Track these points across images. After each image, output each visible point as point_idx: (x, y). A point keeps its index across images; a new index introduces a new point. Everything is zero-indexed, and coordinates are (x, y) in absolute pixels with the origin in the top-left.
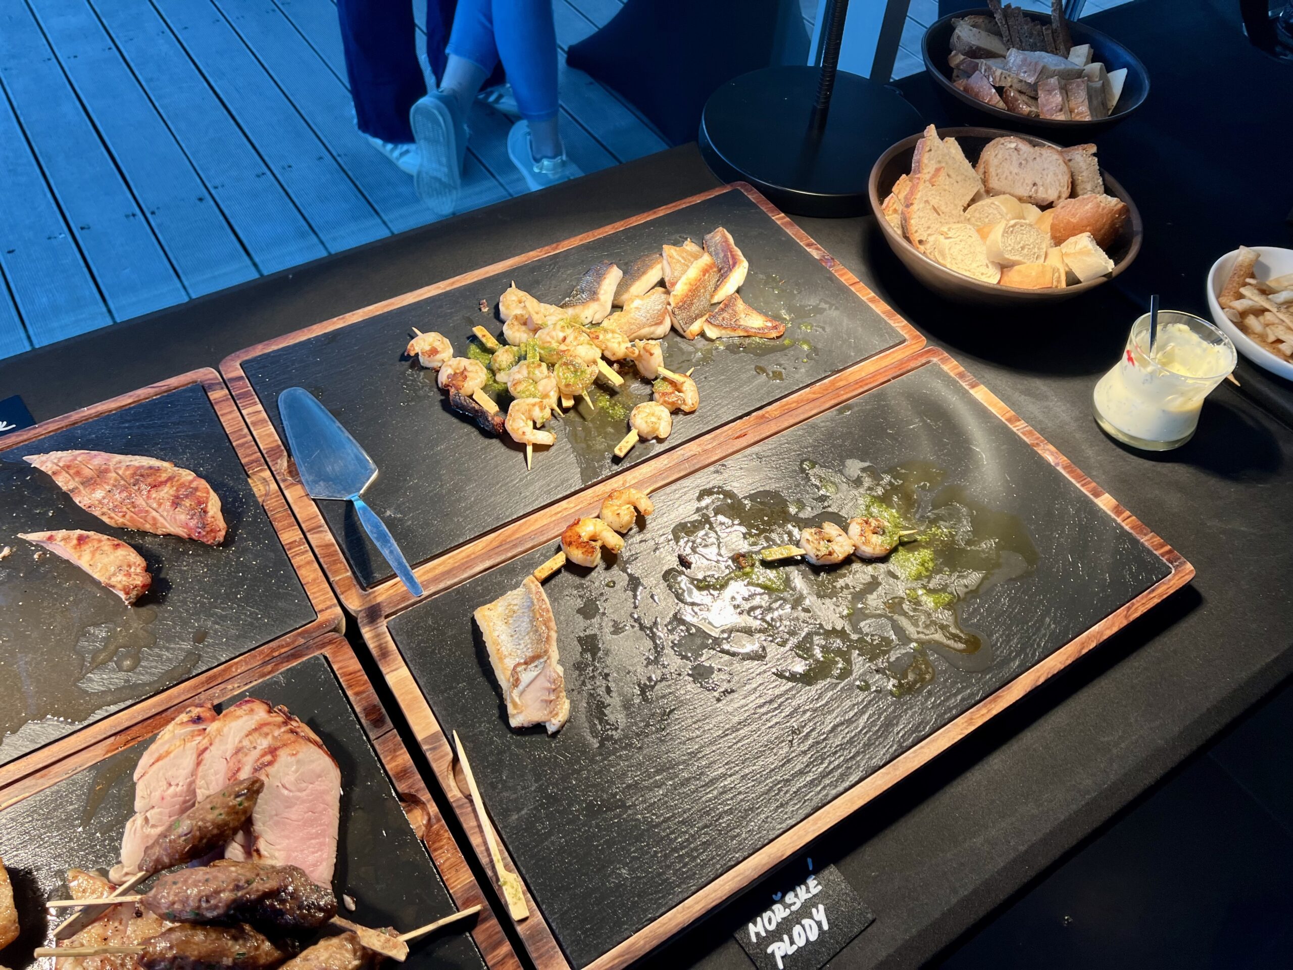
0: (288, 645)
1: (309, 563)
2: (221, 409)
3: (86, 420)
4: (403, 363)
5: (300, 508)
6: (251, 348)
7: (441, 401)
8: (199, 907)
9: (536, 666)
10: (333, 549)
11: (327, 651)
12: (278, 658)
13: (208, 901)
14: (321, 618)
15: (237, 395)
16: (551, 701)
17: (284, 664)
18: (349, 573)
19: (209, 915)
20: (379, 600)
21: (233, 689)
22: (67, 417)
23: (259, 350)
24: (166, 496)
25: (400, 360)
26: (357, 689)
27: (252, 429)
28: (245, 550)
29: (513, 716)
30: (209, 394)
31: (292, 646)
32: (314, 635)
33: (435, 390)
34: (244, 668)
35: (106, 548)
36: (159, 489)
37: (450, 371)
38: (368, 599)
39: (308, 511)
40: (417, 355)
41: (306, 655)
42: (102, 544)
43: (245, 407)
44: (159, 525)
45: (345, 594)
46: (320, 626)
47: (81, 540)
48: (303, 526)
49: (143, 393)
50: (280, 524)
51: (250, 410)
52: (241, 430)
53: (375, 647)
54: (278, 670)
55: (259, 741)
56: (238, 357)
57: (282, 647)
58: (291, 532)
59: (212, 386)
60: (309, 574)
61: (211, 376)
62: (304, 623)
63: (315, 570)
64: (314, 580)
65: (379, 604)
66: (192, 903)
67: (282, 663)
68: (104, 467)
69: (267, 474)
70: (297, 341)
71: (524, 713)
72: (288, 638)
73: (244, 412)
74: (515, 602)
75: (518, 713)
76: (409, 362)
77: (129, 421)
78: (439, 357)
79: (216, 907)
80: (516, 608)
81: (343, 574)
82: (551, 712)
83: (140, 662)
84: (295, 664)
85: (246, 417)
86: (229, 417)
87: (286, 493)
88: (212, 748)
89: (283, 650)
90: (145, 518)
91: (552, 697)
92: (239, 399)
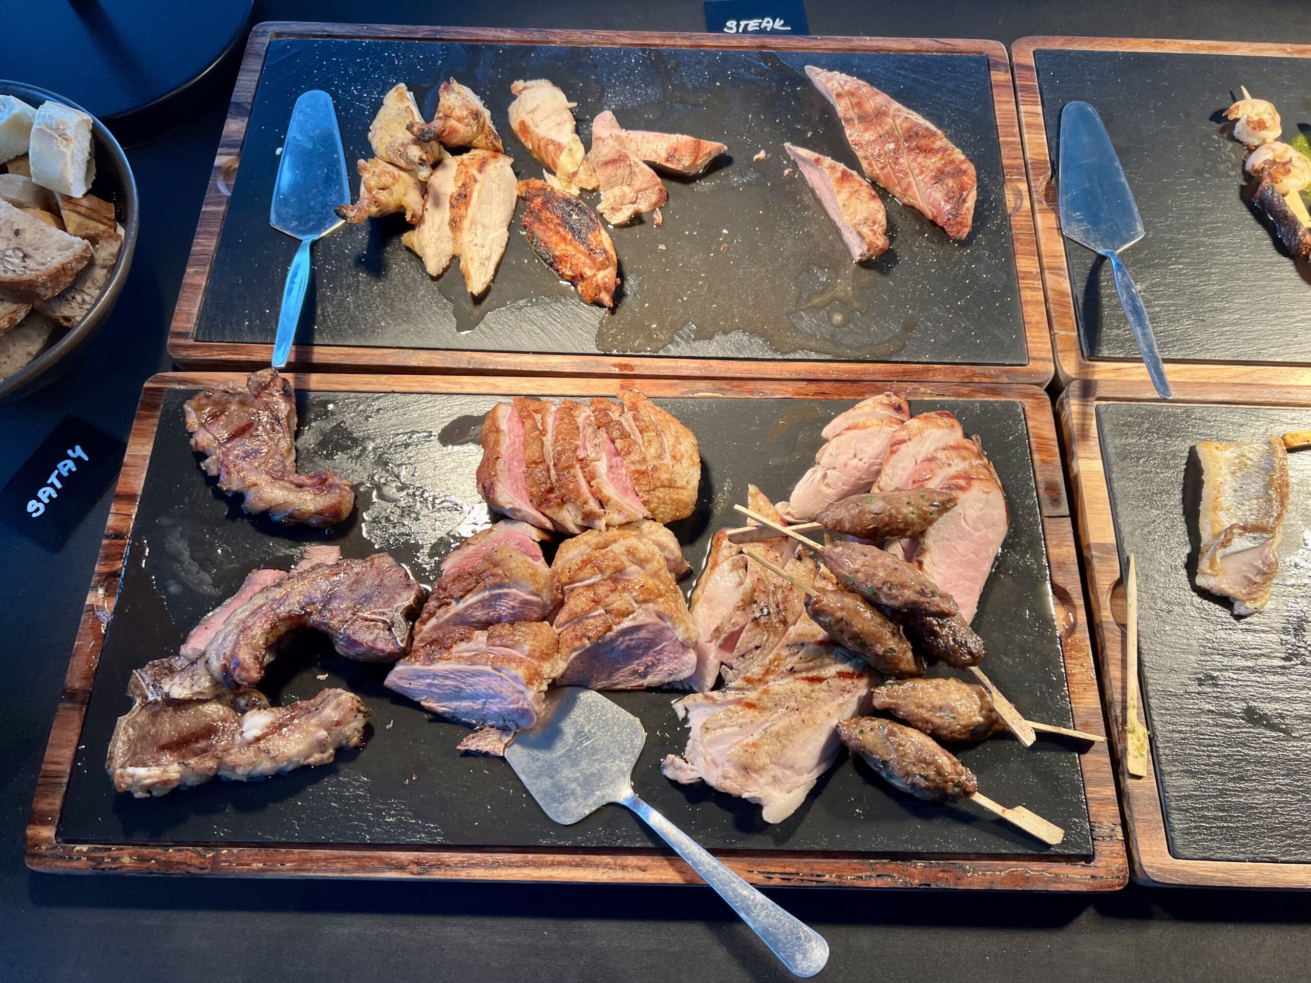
0: (991, 376)
1: (1037, 303)
2: (999, 95)
3: (865, 50)
4: (1213, 123)
5: (1047, 239)
6: (1051, 38)
7: (1242, 187)
8: (880, 589)
9: (1255, 538)
10: (1067, 299)
11: (1028, 403)
12: (977, 385)
13: (890, 589)
14: (1032, 365)
15: (1021, 86)
16: (1255, 583)
17: (981, 395)
18: (1075, 334)
19: (884, 601)
20: (1096, 377)
21: (925, 393)
22: (849, 40)
23: (1058, 44)
24: (931, 166)
25: (1211, 119)
26: (1045, 457)
27: (1024, 130)
28: (978, 259)
29: (1204, 574)
30: (992, 72)
31: (994, 381)
32: (1020, 380)
33: (1239, 171)
34: (940, 378)
35: (863, 194)
36: (929, 155)
37: (1270, 156)
38: (1085, 370)
39: (1054, 246)
40: (1237, 120)
41: (1005, 396)
42: (862, 188)
43: (1026, 103)
44: (910, 193)
45: (1064, 354)
46: (1029, 374)
47: (845, 177)
48: (1045, 260)
49: (926, 43)
50: (1022, 247)
51: (1030, 108)
52: (1013, 126)
53: (1078, 424)
54: (973, 397)
55: (956, 461)
56: (1035, 42)
57: (985, 376)
58: (1030, 261)
59: (997, 65)
60: (1034, 314)
61: (999, 53)
62: (1014, 362)
63: (1041, 313)
64: (1038, 323)
65: (1096, 381)
66: (877, 583)
67: (979, 392)
68: (884, 108)
69: (1023, 187)
70: (1103, 50)
71: (1217, 579)
72: (992, 370)
73: (1022, 108)
74: (1250, 455)
75: (1212, 575)
76: (1221, 125)
77: (906, 70)
78: (1264, 134)
79: (896, 598)
80: (1249, 462)
81: (1069, 332)
82: (1249, 594)
83: (848, 323)
84: (992, 399)
85: (1022, 115)
86: (1006, 107)
87: (1038, 216)
88: (909, 443)
89: (984, 380)
90: (900, 180)
91: (1258, 579)
92: (1021, 91)
